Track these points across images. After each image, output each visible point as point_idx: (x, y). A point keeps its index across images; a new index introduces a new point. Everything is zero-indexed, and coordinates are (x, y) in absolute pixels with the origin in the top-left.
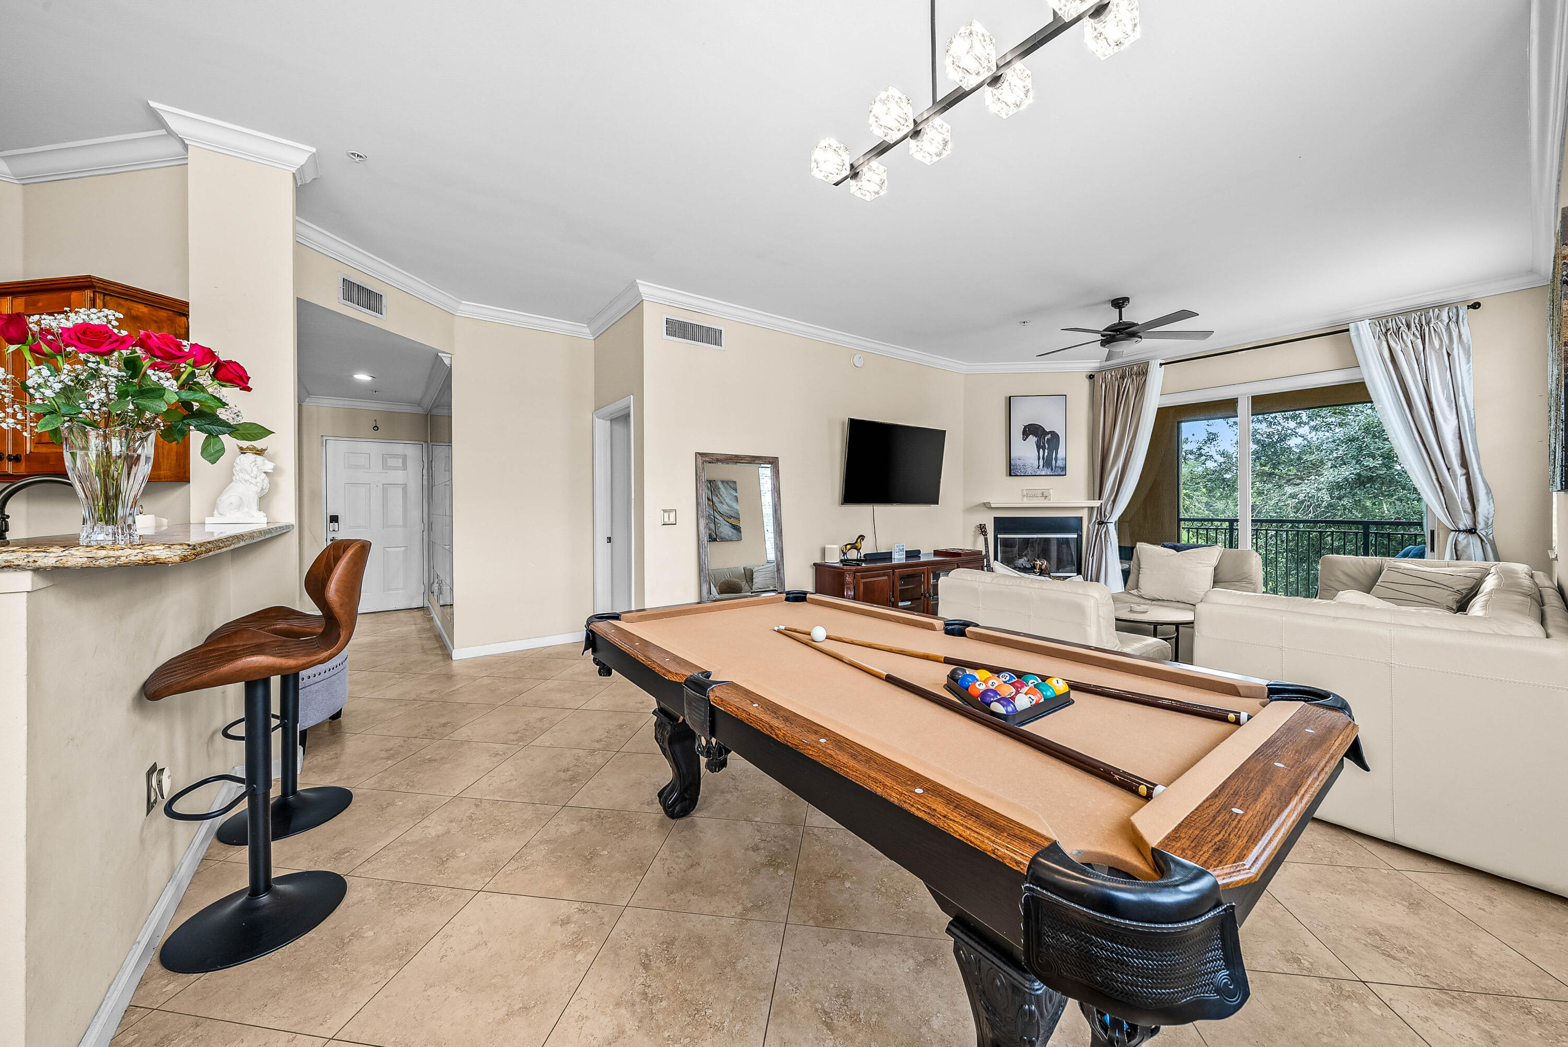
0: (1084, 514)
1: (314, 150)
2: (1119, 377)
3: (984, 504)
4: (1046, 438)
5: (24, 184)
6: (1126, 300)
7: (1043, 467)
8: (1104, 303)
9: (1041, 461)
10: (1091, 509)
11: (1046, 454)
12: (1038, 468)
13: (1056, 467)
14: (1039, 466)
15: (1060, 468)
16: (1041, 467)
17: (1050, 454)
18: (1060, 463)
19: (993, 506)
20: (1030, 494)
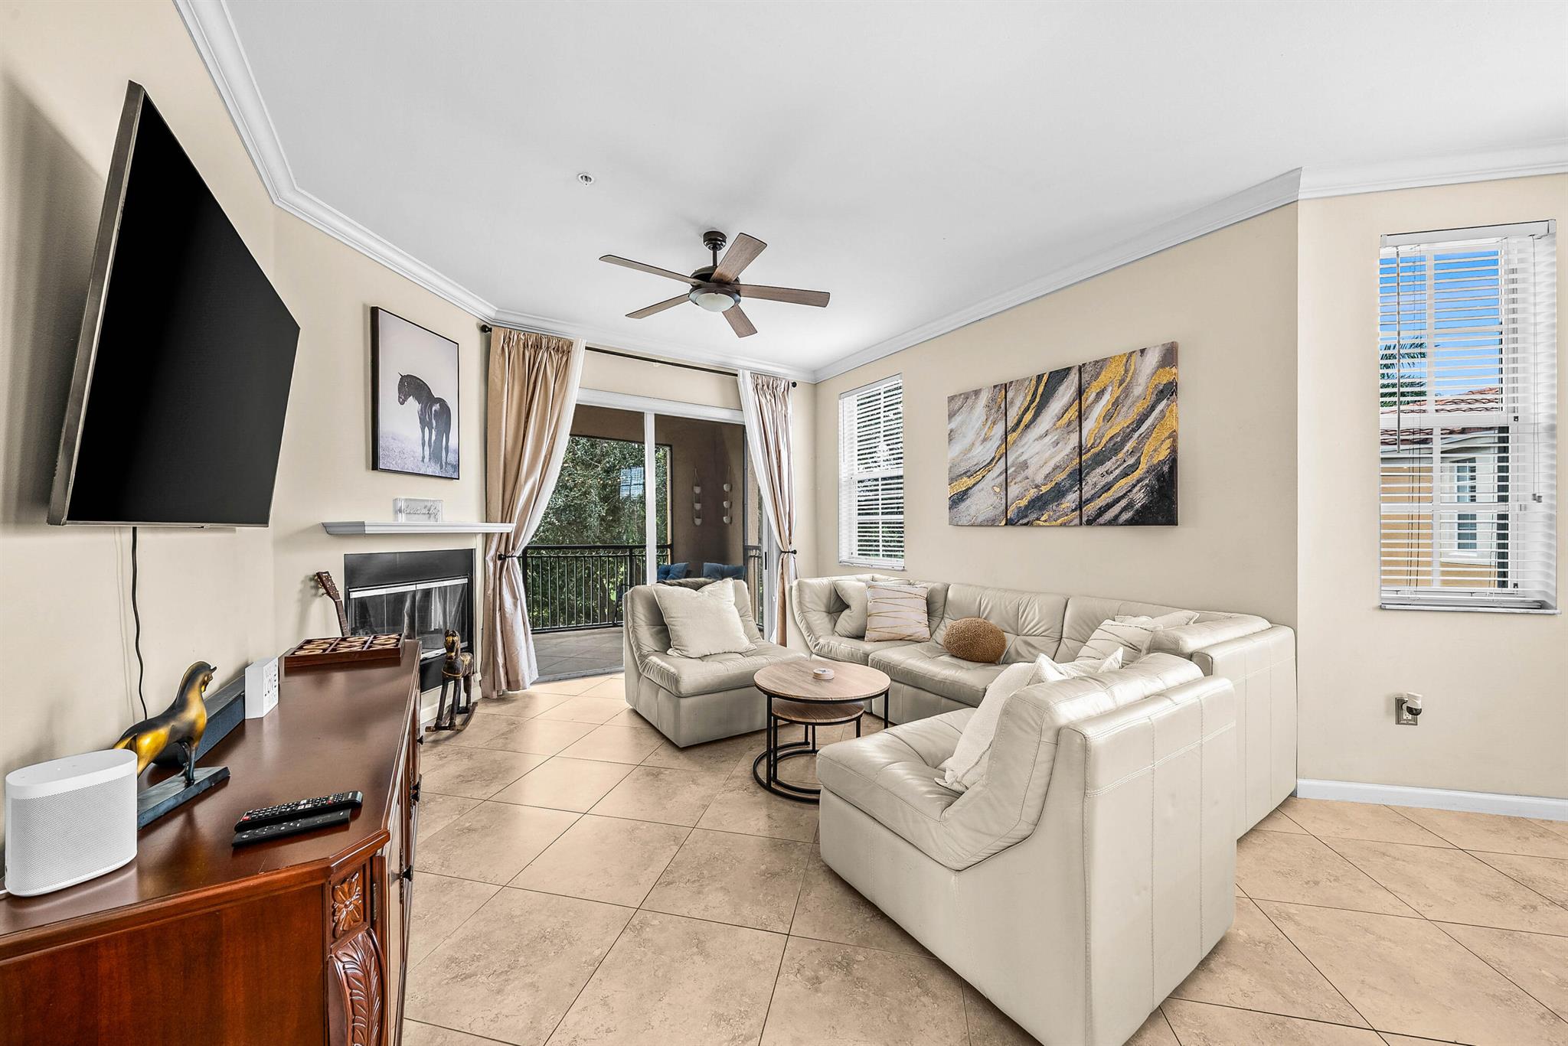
0: (477, 544)
2: (530, 344)
3: (325, 526)
4: (433, 409)
7: (430, 459)
9: (427, 448)
10: (487, 536)
11: (433, 438)
12: (423, 461)
13: (446, 463)
14: (423, 458)
15: (453, 466)
16: (427, 459)
17: (439, 439)
18: (452, 458)
20: (411, 508)
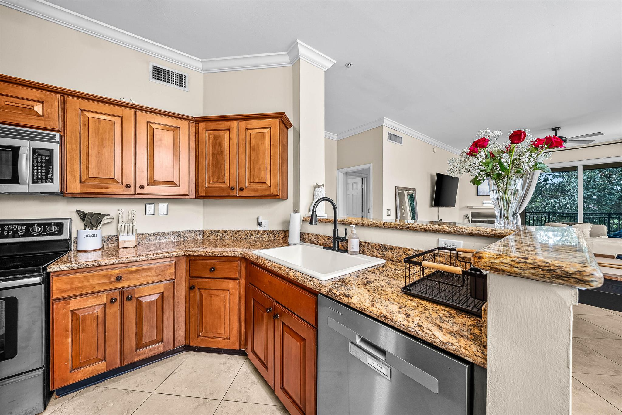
1: (335, 62)
3: (467, 207)
5: (204, 73)
6: (559, 128)
8: (550, 129)
19: (473, 207)
20: (486, 202)
